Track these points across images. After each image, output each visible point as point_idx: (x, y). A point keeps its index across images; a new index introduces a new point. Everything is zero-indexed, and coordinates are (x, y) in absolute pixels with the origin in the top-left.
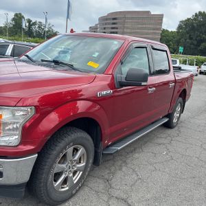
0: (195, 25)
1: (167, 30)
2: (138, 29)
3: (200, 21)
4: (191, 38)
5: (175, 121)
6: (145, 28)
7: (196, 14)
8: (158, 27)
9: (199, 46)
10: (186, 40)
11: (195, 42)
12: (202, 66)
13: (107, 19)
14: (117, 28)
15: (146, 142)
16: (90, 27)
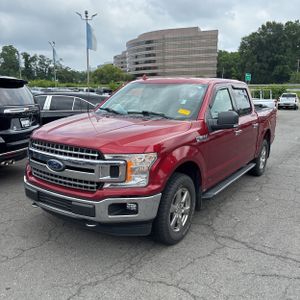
0: (264, 41)
1: (226, 52)
2: (185, 53)
3: (269, 36)
4: (259, 61)
5: (261, 167)
6: (195, 52)
7: (263, 26)
8: (213, 48)
9: (272, 70)
10: (253, 63)
11: (266, 66)
12: (281, 98)
13: (138, 44)
14: (154, 55)
15: (235, 192)
16: (115, 57)
